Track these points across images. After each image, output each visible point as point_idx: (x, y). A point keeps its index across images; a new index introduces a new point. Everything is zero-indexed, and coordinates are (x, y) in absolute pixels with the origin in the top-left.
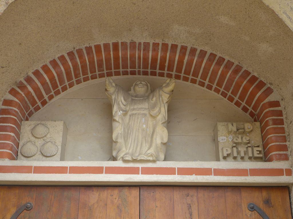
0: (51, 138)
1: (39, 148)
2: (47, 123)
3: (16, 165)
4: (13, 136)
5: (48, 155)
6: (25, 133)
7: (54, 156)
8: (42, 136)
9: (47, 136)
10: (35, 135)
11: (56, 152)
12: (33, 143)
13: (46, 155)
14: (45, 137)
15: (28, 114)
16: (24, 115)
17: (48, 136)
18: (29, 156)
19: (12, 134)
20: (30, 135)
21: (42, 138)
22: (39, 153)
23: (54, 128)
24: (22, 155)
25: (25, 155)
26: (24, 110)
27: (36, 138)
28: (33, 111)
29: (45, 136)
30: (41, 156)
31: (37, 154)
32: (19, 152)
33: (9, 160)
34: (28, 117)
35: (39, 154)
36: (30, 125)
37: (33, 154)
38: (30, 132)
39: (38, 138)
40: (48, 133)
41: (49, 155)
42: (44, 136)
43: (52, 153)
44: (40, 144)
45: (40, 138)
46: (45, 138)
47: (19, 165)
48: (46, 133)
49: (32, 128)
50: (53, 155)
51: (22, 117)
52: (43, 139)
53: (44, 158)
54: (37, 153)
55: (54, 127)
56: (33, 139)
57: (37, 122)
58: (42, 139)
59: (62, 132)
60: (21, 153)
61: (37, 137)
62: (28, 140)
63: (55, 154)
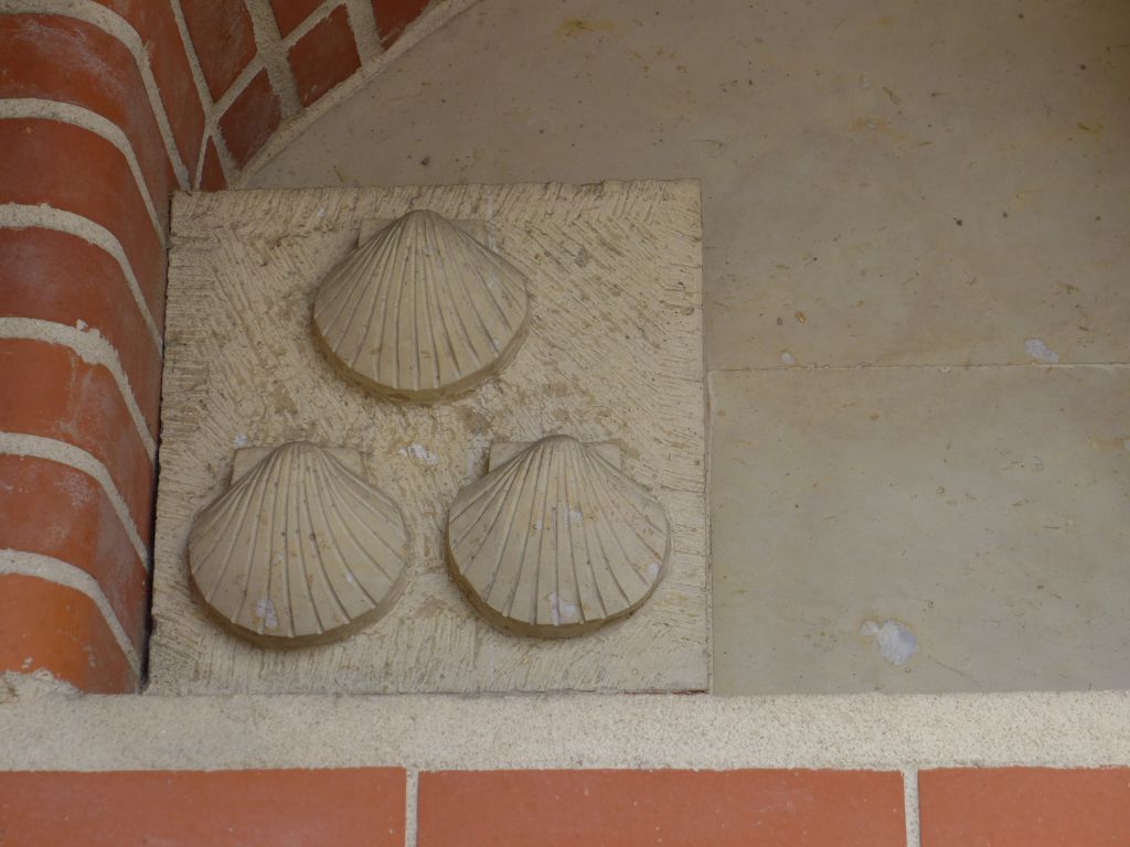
0: (562, 391)
1: (425, 529)
2: (488, 210)
3: (174, 764)
4: (101, 371)
5: (548, 617)
6: (221, 339)
7: (626, 629)
8: (451, 375)
9: (508, 375)
10: (366, 366)
11: (654, 569)
12: (350, 460)
13: (521, 613)
14: (488, 390)
15: (226, 123)
16: (187, 117)
17: (526, 370)
18: (308, 626)
19: (88, 344)
20: (297, 367)
21: (449, 393)
22: (431, 585)
23: (592, 267)
24: (215, 619)
25: (247, 623)
26: (193, 62)
27: (374, 392)
28: (283, 86)
29: (492, 372)
30: (455, 634)
31: (407, 605)
32: (166, 575)
33: (65, 688)
34: (227, 162)
35: (431, 607)
36: (278, 242)
37: (358, 606)
38: (294, 326)
39: (400, 398)
40: (520, 336)
41: (570, 614)
42: (477, 365)
43: (609, 590)
44: (427, 470)
45: (425, 400)
46: (488, 398)
47: (210, 765)
48: (502, 337)
49: (311, 272)
50: (616, 605)
51: (169, 141)
52: (468, 415)
53: (499, 654)
54: (397, 587)
55: (583, 258)
56: (334, 408)
57: (365, 202)
58: (445, 413)
59: (695, 320)
60: (192, 588)
61: (390, 379)
62: (277, 426)
63: (636, 592)
